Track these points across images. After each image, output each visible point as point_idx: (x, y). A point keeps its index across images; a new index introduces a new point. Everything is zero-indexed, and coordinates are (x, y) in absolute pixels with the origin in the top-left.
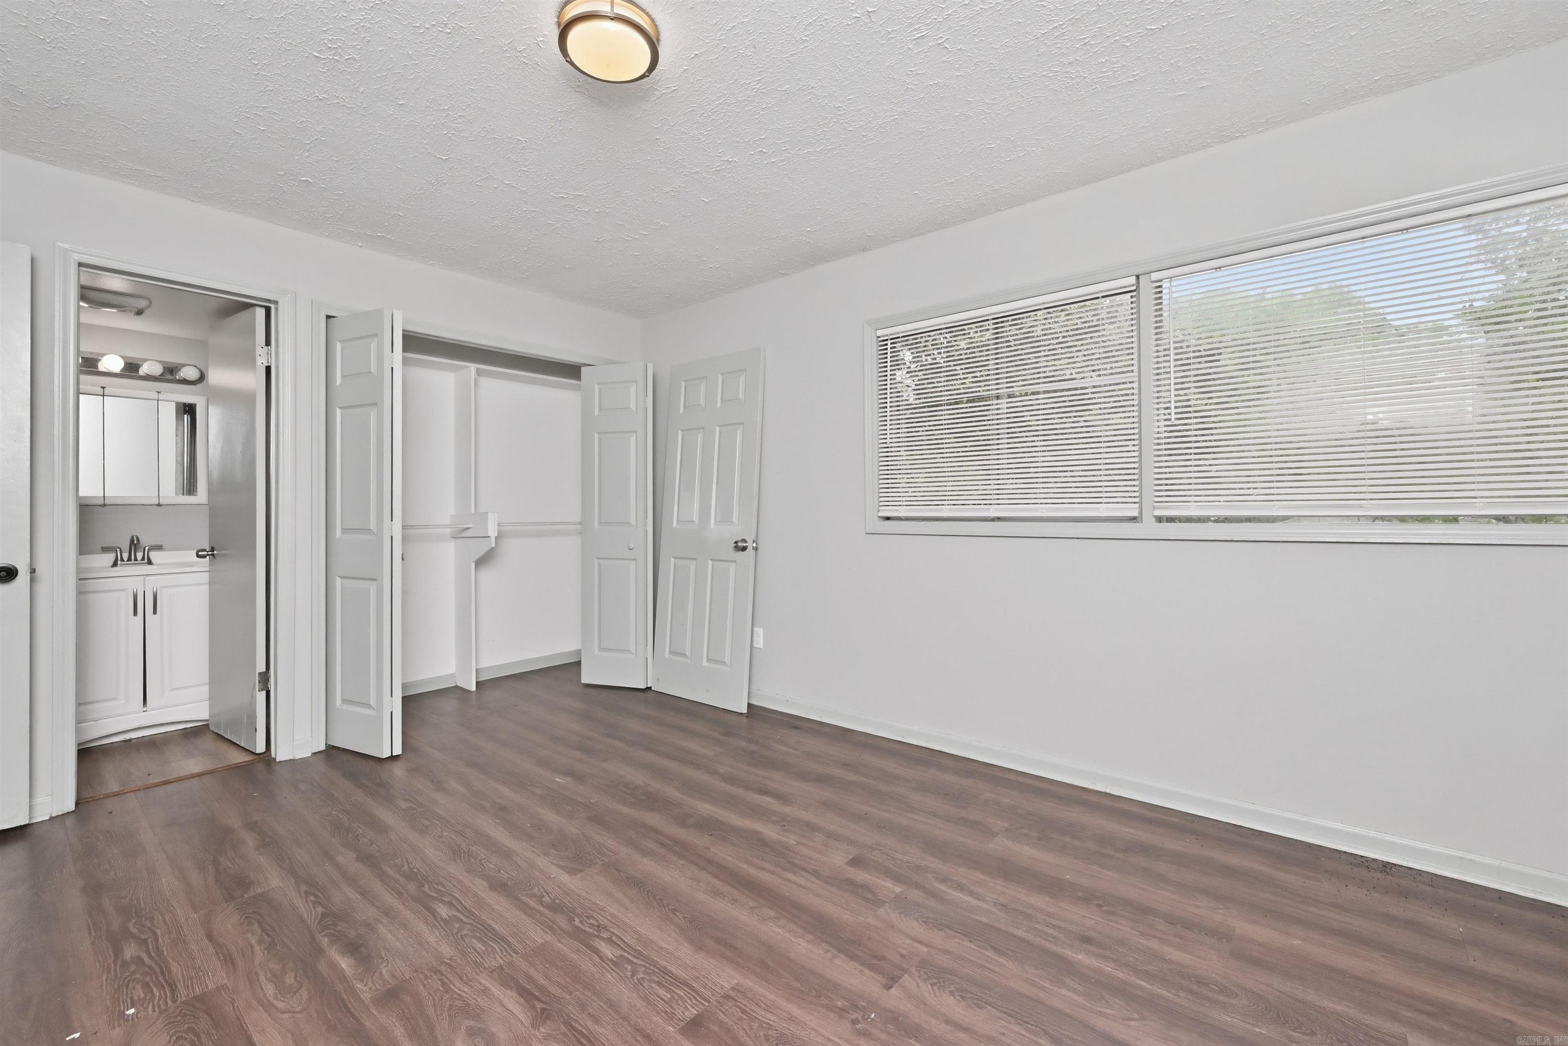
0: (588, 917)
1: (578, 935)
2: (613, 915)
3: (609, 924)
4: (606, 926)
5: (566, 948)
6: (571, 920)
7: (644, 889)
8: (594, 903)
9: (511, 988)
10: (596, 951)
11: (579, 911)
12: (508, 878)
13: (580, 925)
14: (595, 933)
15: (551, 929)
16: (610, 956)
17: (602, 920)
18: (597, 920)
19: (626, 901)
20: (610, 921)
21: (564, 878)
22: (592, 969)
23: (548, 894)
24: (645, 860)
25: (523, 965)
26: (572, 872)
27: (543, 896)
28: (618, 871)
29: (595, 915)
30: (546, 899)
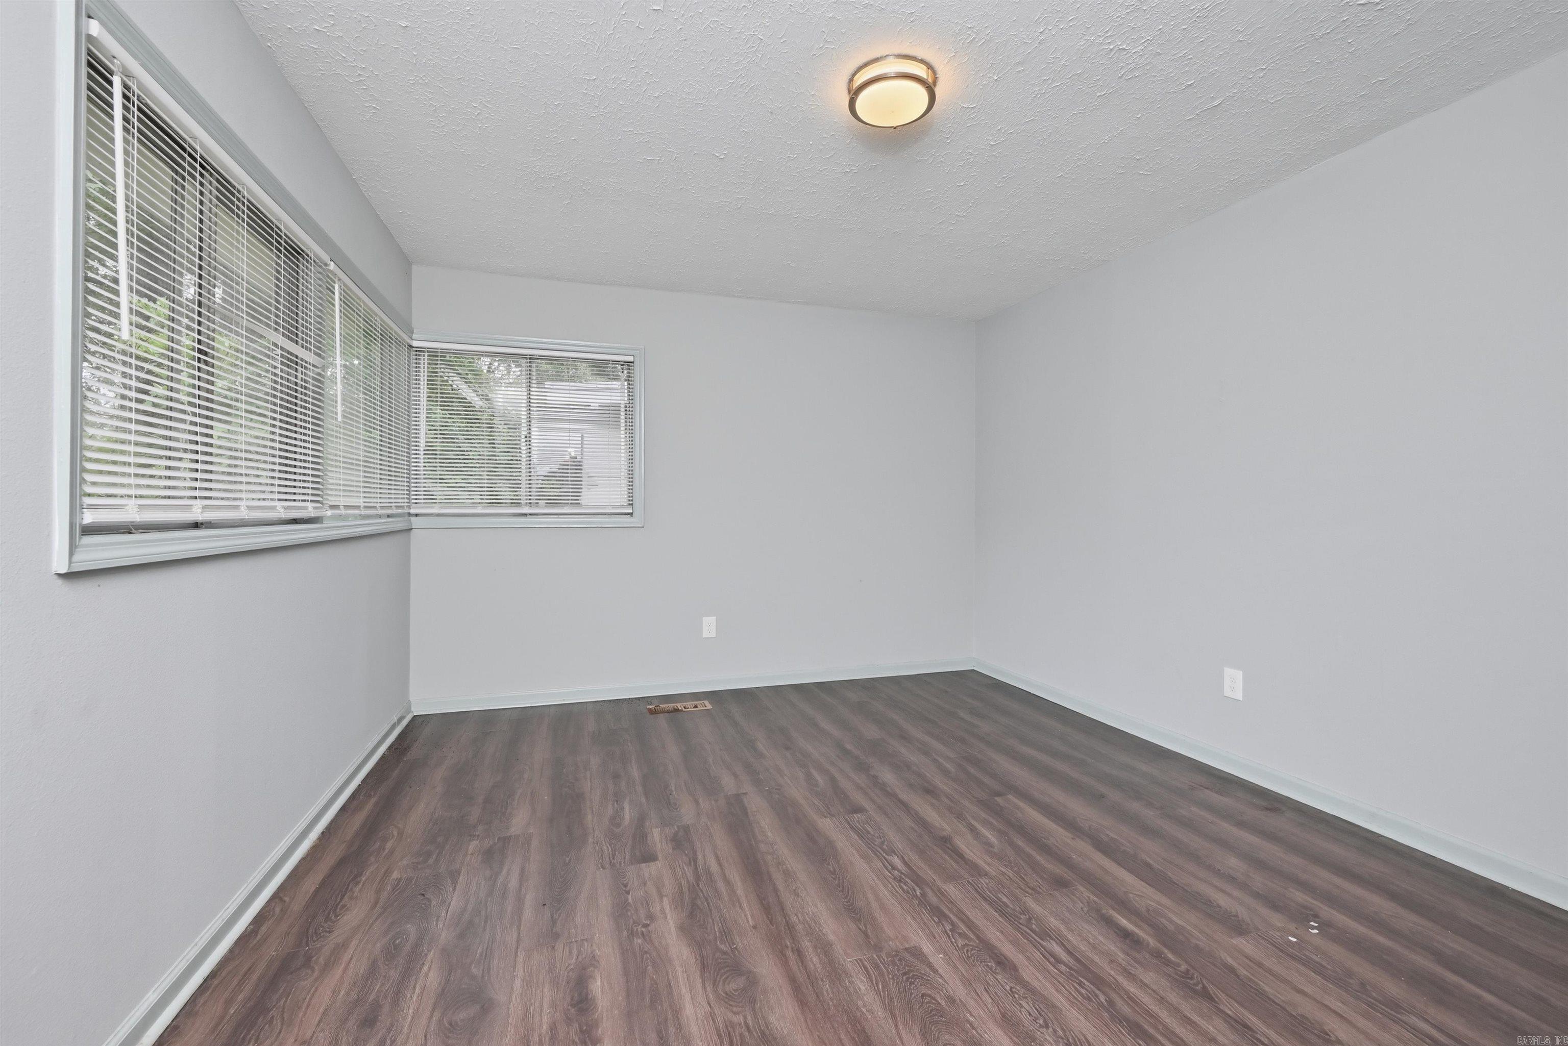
0: (908, 892)
1: (919, 881)
2: (886, 886)
3: (891, 880)
4: (894, 879)
5: (928, 873)
6: (924, 895)
7: (849, 901)
8: (900, 903)
9: (969, 860)
10: (905, 863)
11: (915, 902)
12: (996, 973)
13: (916, 888)
14: (904, 877)
15: (942, 893)
16: (896, 857)
17: (895, 884)
18: (901, 887)
19: (871, 897)
20: (889, 882)
21: (927, 948)
22: (910, 853)
23: (946, 931)
24: (832, 937)
25: (962, 872)
26: (916, 952)
27: (951, 930)
28: (867, 936)
29: (900, 891)
30: (948, 927)
